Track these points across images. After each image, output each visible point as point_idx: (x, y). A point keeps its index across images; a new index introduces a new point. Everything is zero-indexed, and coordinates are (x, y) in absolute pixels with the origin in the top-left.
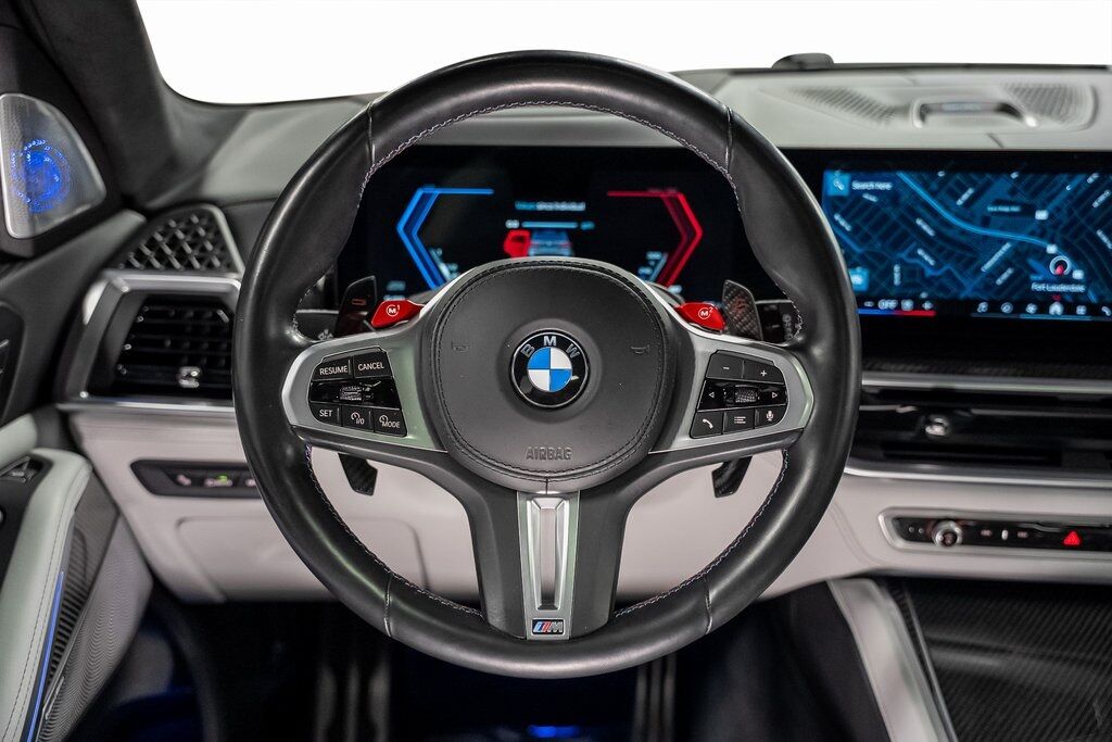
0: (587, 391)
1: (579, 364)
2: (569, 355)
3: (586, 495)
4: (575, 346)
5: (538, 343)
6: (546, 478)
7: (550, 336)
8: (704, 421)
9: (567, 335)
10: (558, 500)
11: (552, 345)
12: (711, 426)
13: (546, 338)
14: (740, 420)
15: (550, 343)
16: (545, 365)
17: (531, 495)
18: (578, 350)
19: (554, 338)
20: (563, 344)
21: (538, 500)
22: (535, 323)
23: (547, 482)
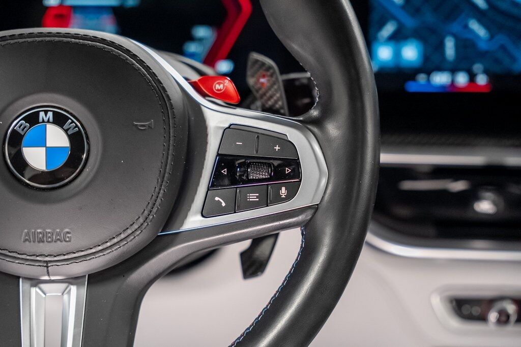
0: (87, 170)
1: (77, 140)
2: (66, 131)
3: (95, 279)
4: (73, 122)
5: (33, 119)
6: (47, 262)
7: (46, 112)
8: (217, 199)
9: (65, 111)
10: (64, 285)
11: (48, 121)
12: (224, 204)
13: (42, 114)
14: (253, 197)
15: (46, 119)
16: (41, 142)
17: (35, 282)
18: (77, 126)
19: (50, 114)
20: (59, 120)
21: (43, 286)
22: (29, 99)
23: (47, 267)
